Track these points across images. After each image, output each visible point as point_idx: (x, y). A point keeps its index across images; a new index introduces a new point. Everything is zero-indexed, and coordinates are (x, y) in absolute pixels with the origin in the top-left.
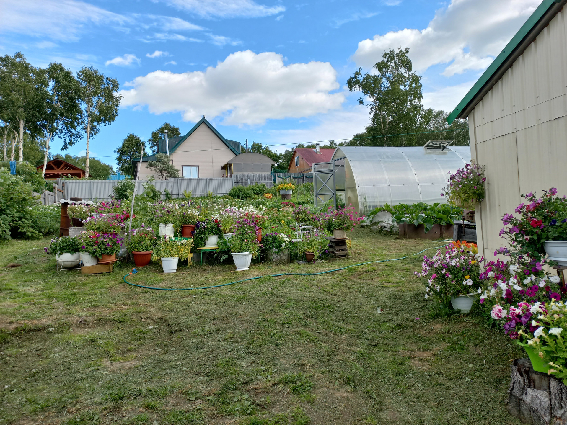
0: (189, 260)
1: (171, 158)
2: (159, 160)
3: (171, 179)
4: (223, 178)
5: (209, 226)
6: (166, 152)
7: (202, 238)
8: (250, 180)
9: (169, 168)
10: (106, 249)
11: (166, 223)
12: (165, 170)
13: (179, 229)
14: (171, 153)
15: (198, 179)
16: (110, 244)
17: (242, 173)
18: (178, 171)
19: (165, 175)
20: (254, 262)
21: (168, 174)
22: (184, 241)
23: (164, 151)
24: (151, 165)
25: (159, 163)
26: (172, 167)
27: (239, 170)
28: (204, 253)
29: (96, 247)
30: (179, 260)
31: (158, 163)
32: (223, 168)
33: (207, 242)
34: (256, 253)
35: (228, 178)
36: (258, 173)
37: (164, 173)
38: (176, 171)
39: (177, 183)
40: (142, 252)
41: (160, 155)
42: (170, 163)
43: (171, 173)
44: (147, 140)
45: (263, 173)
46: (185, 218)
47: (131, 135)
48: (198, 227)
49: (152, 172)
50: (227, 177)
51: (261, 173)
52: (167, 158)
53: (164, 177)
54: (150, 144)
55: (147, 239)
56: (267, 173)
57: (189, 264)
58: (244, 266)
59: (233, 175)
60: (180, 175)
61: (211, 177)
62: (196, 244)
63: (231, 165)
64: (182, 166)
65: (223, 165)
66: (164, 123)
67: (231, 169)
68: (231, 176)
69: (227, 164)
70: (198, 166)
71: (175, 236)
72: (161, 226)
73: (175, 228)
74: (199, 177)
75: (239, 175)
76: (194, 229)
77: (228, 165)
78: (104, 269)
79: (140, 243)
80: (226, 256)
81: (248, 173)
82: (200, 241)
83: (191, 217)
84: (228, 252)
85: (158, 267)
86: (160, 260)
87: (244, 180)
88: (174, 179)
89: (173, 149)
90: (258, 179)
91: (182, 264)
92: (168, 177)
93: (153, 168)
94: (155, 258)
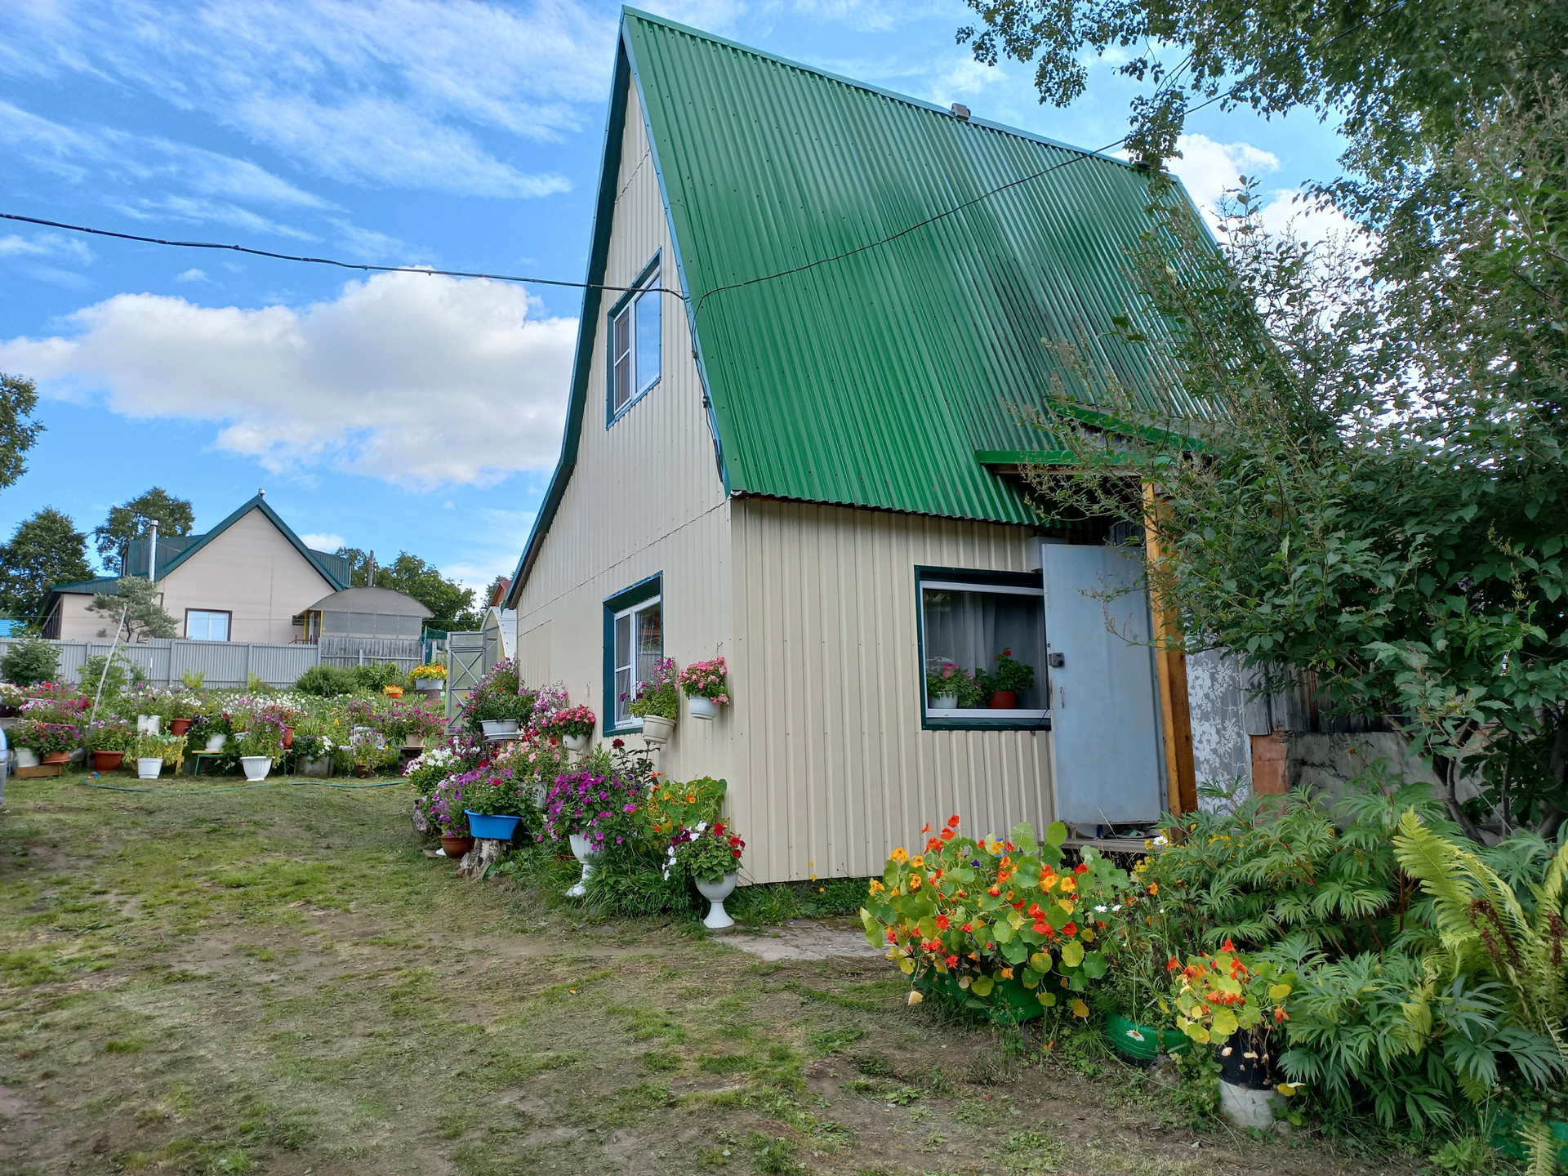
0: (179, 765)
1: (159, 589)
2: (126, 593)
3: (152, 642)
4: (293, 645)
5: (214, 722)
6: (146, 574)
7: (201, 736)
8: (365, 653)
9: (149, 614)
10: (58, 744)
11: (149, 715)
12: (138, 618)
13: (169, 723)
14: (159, 577)
15: (228, 644)
16: (65, 736)
17: (345, 635)
18: (176, 622)
19: (138, 630)
20: (274, 772)
21: (146, 629)
22: (173, 739)
23: (142, 571)
24: (101, 605)
25: (126, 600)
26: (158, 611)
27: (337, 627)
28: (203, 759)
29: (42, 740)
30: (164, 763)
31: (122, 600)
32: (299, 620)
33: (208, 744)
34: (279, 760)
35: (309, 646)
36: (387, 638)
37: (134, 626)
38: (169, 622)
39: (167, 652)
40: (109, 752)
41: (130, 580)
42: (156, 601)
43: (156, 625)
44: (93, 530)
45: (402, 637)
46: (178, 709)
47: (48, 512)
48: (196, 722)
49: (101, 619)
50: (306, 641)
51: (394, 637)
52: (149, 587)
53: (134, 636)
54: (101, 541)
55: (119, 735)
56: (409, 637)
57: (178, 770)
58: (258, 775)
59: (320, 640)
60: (179, 631)
61: (265, 641)
62: (192, 745)
63: (318, 614)
64: (187, 610)
65: (298, 612)
66: (150, 488)
67: (316, 624)
68: (316, 642)
69: (309, 612)
70: (230, 613)
71: (162, 732)
72: (142, 718)
73: (162, 723)
74: (229, 639)
75: (336, 640)
76: (190, 724)
77: (312, 615)
78: (49, 771)
79: (107, 739)
80: (233, 764)
81: (362, 638)
82: (198, 739)
83: (188, 707)
84: (236, 759)
85: (131, 771)
86: (135, 763)
87: (347, 654)
88: (162, 642)
89: (167, 566)
90: (386, 650)
91: (167, 770)
92: (145, 634)
93: (106, 613)
94: (128, 758)
